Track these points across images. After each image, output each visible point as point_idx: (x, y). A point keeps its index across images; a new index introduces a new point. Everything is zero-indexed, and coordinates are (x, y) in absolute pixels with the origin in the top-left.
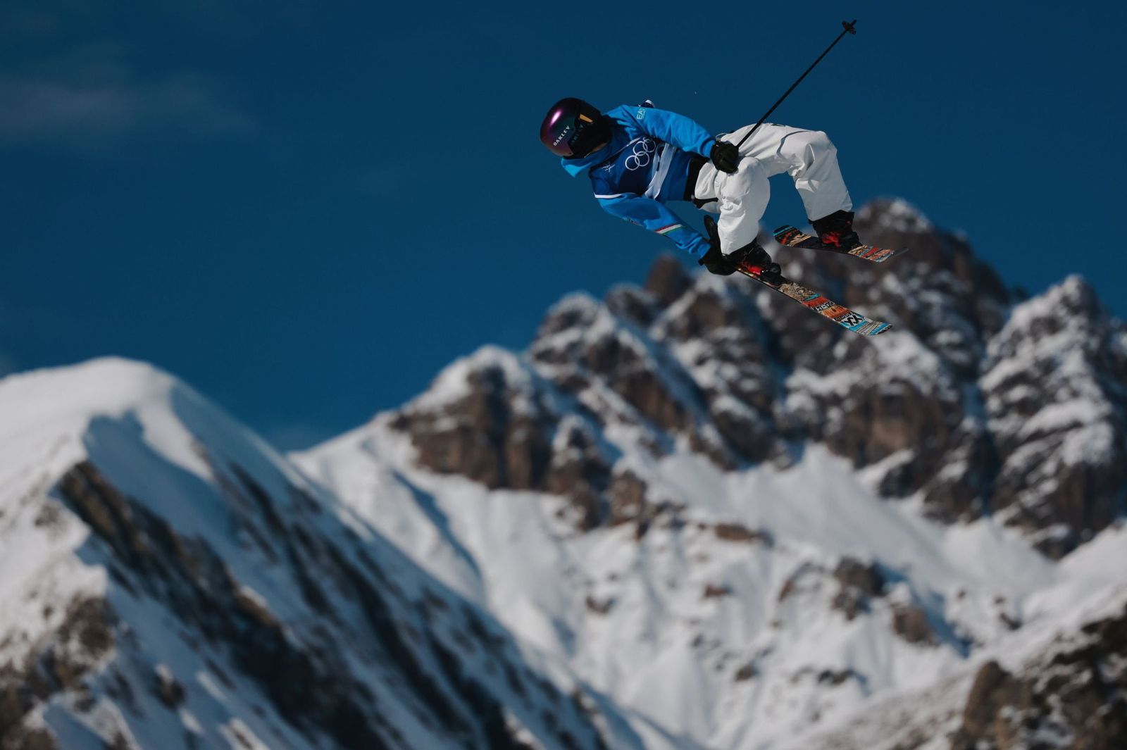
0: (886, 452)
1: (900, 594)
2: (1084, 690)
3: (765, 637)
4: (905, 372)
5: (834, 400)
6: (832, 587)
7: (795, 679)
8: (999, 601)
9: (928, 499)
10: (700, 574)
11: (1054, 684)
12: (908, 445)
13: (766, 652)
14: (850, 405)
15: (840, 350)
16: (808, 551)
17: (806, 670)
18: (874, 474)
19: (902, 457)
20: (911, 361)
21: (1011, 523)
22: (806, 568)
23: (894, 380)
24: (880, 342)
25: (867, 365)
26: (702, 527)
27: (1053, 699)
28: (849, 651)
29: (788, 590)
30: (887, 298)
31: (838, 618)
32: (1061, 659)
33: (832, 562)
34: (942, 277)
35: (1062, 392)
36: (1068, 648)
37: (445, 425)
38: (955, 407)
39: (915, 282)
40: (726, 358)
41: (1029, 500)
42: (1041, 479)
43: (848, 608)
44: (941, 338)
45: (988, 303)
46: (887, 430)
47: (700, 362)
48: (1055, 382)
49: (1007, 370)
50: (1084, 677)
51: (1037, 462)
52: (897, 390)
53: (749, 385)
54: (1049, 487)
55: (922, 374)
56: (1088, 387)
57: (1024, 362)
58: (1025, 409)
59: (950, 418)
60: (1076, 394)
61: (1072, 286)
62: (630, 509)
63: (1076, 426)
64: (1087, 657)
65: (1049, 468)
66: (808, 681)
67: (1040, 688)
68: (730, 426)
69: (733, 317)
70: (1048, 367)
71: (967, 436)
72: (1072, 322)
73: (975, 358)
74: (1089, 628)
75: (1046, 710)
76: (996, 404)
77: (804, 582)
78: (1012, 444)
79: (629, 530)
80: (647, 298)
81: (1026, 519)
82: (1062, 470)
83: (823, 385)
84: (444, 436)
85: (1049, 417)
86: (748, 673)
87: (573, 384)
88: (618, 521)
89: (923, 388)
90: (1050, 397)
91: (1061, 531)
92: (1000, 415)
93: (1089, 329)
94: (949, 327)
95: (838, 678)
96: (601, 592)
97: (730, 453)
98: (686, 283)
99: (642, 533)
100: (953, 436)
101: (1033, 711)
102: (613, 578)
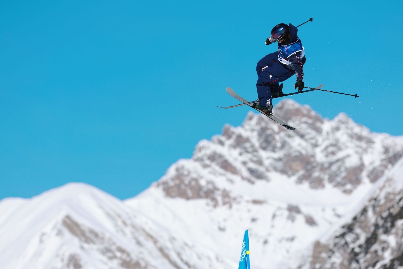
0: (297, 171)
4: (299, 148)
5: (280, 159)
6: (286, 213)
7: (280, 241)
8: (334, 210)
9: (311, 183)
12: (303, 168)
13: (270, 235)
14: (285, 160)
16: (278, 204)
17: (283, 238)
18: (294, 178)
19: (301, 172)
20: (300, 145)
21: (335, 186)
22: (279, 208)
23: (296, 151)
24: (289, 140)
25: (287, 148)
26: (248, 202)
27: (335, 249)
29: (274, 216)
31: (289, 222)
33: (285, 206)
34: (304, 119)
35: (343, 147)
36: (338, 234)
37: (171, 184)
38: (313, 156)
39: (297, 122)
40: (248, 152)
41: (339, 179)
42: (341, 172)
43: (292, 219)
44: (307, 137)
45: (318, 124)
46: (296, 165)
47: (241, 154)
48: (340, 144)
49: (327, 143)
50: (343, 242)
51: (339, 168)
52: (297, 154)
53: (255, 159)
54: (344, 174)
55: (303, 148)
56: (349, 144)
57: (331, 140)
58: (333, 153)
59: (312, 160)
60: (347, 147)
61: (341, 116)
62: (227, 200)
63: (348, 156)
64: (343, 235)
65: (343, 169)
66: (284, 242)
67: (331, 246)
68: (251, 171)
69: (248, 140)
70: (337, 141)
71: (318, 164)
72: (343, 127)
73: (317, 141)
74: (343, 227)
75: (333, 252)
76: (325, 153)
77: (278, 213)
78: (331, 164)
79: (227, 206)
80: (223, 139)
81: (338, 185)
82: (346, 169)
83: (276, 155)
84: (171, 187)
85: (340, 155)
86: (266, 242)
87: (205, 166)
88: (224, 203)
89: (304, 152)
90: (340, 149)
91: (349, 187)
92: (327, 156)
93: (347, 128)
94: (309, 133)
95: (292, 239)
96: (222, 225)
97: (253, 179)
98: (233, 133)
99: (231, 207)
100: (314, 164)
101: (330, 253)
102: (225, 220)
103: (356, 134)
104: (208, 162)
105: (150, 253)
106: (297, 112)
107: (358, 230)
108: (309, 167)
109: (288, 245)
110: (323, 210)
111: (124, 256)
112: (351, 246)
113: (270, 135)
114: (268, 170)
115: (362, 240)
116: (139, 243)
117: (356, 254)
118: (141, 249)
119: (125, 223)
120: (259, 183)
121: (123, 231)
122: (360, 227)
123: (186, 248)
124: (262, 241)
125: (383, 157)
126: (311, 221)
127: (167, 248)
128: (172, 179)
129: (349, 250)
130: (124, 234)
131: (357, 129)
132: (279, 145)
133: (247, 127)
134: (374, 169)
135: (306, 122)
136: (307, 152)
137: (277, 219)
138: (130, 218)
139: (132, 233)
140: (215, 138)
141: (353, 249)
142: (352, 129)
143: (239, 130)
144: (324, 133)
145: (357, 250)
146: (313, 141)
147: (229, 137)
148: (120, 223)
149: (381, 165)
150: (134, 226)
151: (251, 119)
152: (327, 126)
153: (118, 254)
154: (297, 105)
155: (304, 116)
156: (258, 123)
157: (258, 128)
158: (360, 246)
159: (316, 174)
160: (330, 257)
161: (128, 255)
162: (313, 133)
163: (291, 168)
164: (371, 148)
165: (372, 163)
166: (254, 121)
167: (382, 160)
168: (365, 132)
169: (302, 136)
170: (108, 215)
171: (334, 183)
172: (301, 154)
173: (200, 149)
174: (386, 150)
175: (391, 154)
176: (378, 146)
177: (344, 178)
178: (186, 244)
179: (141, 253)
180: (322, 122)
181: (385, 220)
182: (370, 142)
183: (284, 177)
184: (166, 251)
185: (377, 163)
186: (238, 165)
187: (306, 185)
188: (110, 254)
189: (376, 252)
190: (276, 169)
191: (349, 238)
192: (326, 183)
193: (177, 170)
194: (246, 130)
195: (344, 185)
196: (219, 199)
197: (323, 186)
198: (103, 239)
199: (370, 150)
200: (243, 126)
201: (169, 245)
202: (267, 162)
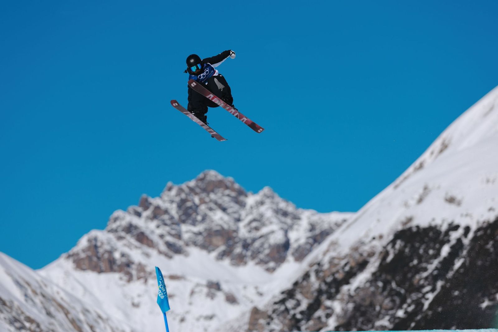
0: (217, 247)
2: (283, 312)
3: (187, 308)
4: (220, 222)
5: (200, 233)
6: (205, 290)
7: (198, 319)
8: (256, 288)
9: (232, 260)
11: (274, 311)
12: (224, 244)
13: (187, 312)
14: (205, 234)
16: (196, 280)
17: (201, 317)
18: (214, 254)
19: (222, 248)
20: (221, 219)
21: (257, 264)
22: (198, 285)
23: (217, 225)
24: (210, 214)
25: (208, 221)
27: (274, 316)
28: (213, 309)
29: (192, 293)
30: (211, 201)
31: (209, 300)
32: (276, 303)
33: (204, 282)
34: (227, 192)
35: (267, 222)
36: (277, 300)
37: (83, 255)
38: (236, 231)
39: (219, 194)
40: (166, 224)
41: (262, 256)
42: (264, 249)
43: (211, 296)
44: (230, 211)
45: (242, 198)
46: (217, 240)
47: (158, 227)
48: (264, 219)
49: (250, 218)
50: (282, 308)
51: (262, 245)
52: (218, 228)
53: (173, 232)
54: (267, 251)
55: (225, 222)
56: (274, 220)
57: (255, 215)
58: (257, 229)
59: (234, 235)
60: (271, 223)
61: (266, 190)
62: (142, 274)
63: (273, 232)
64: (283, 301)
65: (266, 246)
66: (202, 320)
67: (270, 313)
68: (169, 245)
69: (166, 212)
70: (262, 216)
71: (240, 239)
72: (268, 201)
73: (240, 215)
74: (283, 293)
75: (272, 319)
76: (248, 228)
77: (197, 290)
78: (254, 240)
79: (142, 281)
80: (140, 209)
81: (262, 262)
82: (270, 246)
83: (196, 229)
84: (83, 259)
85: (264, 230)
86: (182, 320)
87: (120, 238)
88: (139, 278)
89: (226, 227)
90: (264, 225)
91: (272, 264)
92: (250, 232)
93: (273, 203)
94: (231, 207)
95: (211, 318)
96: (136, 301)
97: (171, 253)
98: (150, 204)
99: (146, 281)
100: (236, 240)
101: (268, 320)
102: (139, 296)
103: (281, 210)
104: (123, 234)
105: (61, 325)
106: (220, 184)
107: (299, 296)
108: (231, 242)
109: (207, 323)
110: (245, 288)
111: (33, 327)
112: (292, 312)
113: (190, 208)
114: (187, 245)
115: (304, 306)
116: (49, 314)
117: (298, 321)
118: (52, 321)
119: (35, 292)
120: (178, 258)
121: (32, 300)
122: (301, 292)
123: (100, 321)
124: (178, 318)
125: (309, 234)
126: (231, 299)
127: (80, 321)
128: (84, 251)
129: (289, 317)
130: (34, 304)
131: (283, 205)
132: (199, 218)
133: (166, 198)
134: (299, 247)
135: (228, 195)
136: (229, 227)
137: (196, 296)
138: (41, 287)
139: (42, 303)
140: (131, 208)
141: (294, 315)
142: (277, 204)
143: (156, 201)
144: (248, 207)
145: (299, 316)
146: (236, 216)
147: (146, 208)
148: (30, 292)
149: (307, 243)
150: (44, 296)
151: (170, 189)
152: (251, 200)
153: (27, 325)
154: (220, 177)
155: (227, 188)
156: (178, 194)
157: (177, 199)
158: (302, 313)
159: (238, 250)
160: (268, 324)
161: (38, 326)
162: (236, 207)
163: (211, 243)
164: (297, 224)
165: (297, 240)
166: (174, 192)
167: (308, 238)
168: (290, 208)
169: (224, 210)
170: (17, 283)
171: (257, 260)
172: (223, 229)
173: (116, 219)
174: (312, 228)
175: (317, 232)
176: (304, 223)
177: (268, 255)
178: (100, 317)
179: (51, 324)
180: (246, 196)
181: (329, 285)
182: (296, 218)
183: (204, 253)
184: (79, 324)
185: (303, 241)
186: (155, 238)
187: (227, 262)
188: (18, 325)
189: (319, 318)
190: (195, 244)
191: (290, 304)
192: (248, 259)
193: (89, 241)
194: (164, 201)
195: (266, 263)
196: (134, 272)
197: (245, 263)
198: (11, 308)
199: (295, 227)
200: (161, 197)
201: (82, 317)
202: (186, 236)
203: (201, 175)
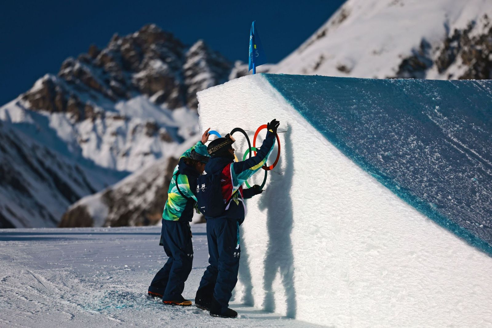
0: (156, 92)
1: (163, 131)
3: (128, 145)
4: (159, 71)
5: (141, 79)
6: (145, 130)
7: (138, 155)
9: (169, 104)
10: (110, 130)
12: (162, 89)
13: (130, 149)
14: (146, 80)
15: (142, 66)
16: (138, 121)
17: (140, 153)
18: (153, 98)
19: (161, 93)
20: (160, 67)
21: (191, 107)
22: (138, 125)
23: (156, 73)
24: (151, 63)
25: (149, 69)
26: (110, 117)
28: (151, 147)
29: (134, 131)
30: (152, 50)
31: (147, 137)
33: (145, 123)
35: (200, 71)
37: (38, 97)
38: (172, 79)
40: (112, 71)
43: (150, 135)
44: (168, 60)
45: (180, 49)
46: (156, 85)
49: (185, 67)
52: (158, 75)
53: (118, 78)
55: (164, 71)
56: (207, 69)
58: (191, 77)
60: (204, 71)
61: (200, 43)
62: (90, 114)
63: (205, 80)
69: (113, 60)
72: (201, 52)
76: (183, 76)
77: (138, 129)
79: (91, 120)
80: (89, 57)
84: (38, 100)
85: (198, 78)
87: (71, 82)
88: (87, 117)
89: (164, 74)
90: (197, 73)
94: (169, 57)
95: (149, 154)
97: (115, 97)
103: (214, 60)
104: (73, 78)
109: (143, 159)
124: (121, 153)
126: (166, 138)
128: (39, 92)
131: (214, 56)
133: (112, 47)
135: (168, 47)
136: (167, 74)
137: (137, 134)
140: (81, 56)
142: (209, 55)
146: (174, 65)
151: (117, 39)
154: (160, 30)
156: (123, 44)
157: (123, 49)
159: (174, 95)
162: (174, 57)
163: (150, 89)
166: (120, 42)
169: (163, 59)
172: (161, 76)
173: (68, 65)
180: (183, 47)
183: (145, 97)
187: (164, 105)
190: (137, 89)
193: (44, 83)
194: (110, 50)
197: (180, 107)
200: (108, 47)
203: (144, 28)
